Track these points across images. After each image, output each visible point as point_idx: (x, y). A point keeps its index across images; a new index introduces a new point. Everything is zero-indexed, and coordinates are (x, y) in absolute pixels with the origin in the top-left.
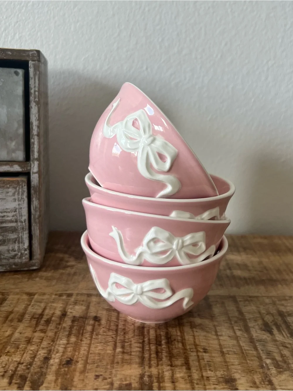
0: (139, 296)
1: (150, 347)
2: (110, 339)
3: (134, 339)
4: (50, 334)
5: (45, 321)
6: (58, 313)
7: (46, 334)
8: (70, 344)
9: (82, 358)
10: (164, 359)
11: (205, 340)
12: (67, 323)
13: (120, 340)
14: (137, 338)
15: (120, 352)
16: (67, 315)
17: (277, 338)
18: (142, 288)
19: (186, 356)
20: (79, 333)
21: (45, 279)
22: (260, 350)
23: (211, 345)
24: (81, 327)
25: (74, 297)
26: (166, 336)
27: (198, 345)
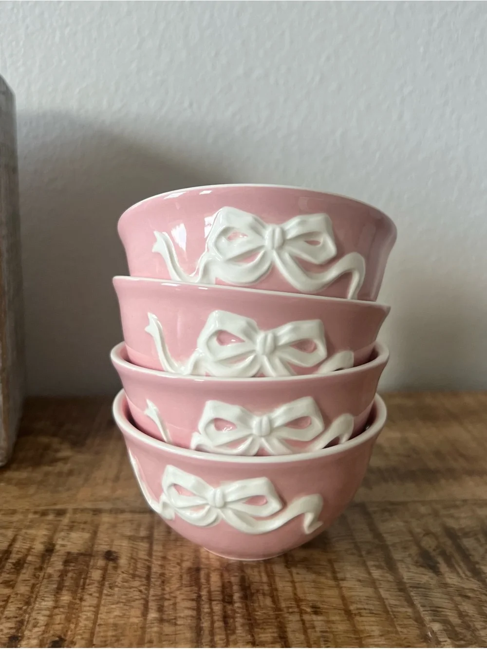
0: (219, 511)
1: (211, 608)
2: (136, 594)
3: (180, 594)
4: (23, 589)
5: (14, 564)
6: (39, 547)
7: (16, 589)
8: (59, 608)
9: (81, 635)
10: (240, 631)
11: (313, 590)
12: (56, 565)
13: (153, 596)
14: (187, 591)
15: (156, 619)
16: (55, 551)
17: (449, 581)
18: (224, 496)
19: (280, 622)
20: (77, 586)
21: (16, 485)
22: (419, 606)
23: (326, 600)
24: (80, 573)
25: (68, 515)
26: (241, 585)
27: (302, 600)
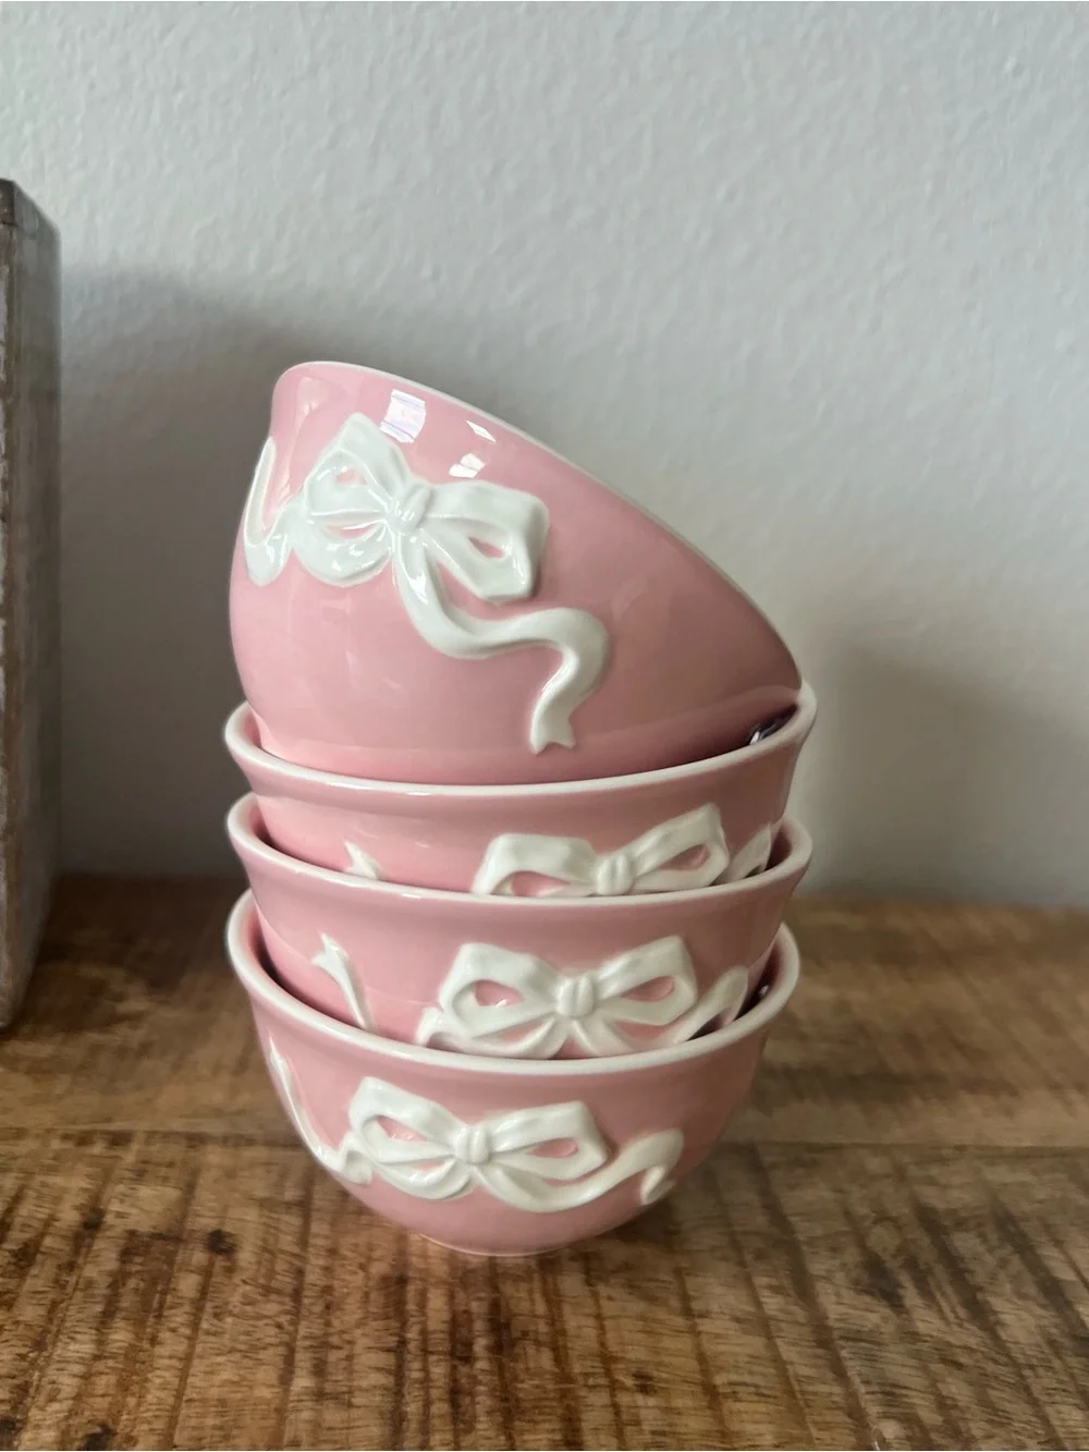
1: (425, 1369)
2: (269, 1334)
3: (364, 1335)
4: (30, 1312)
5: (14, 1254)
6: (69, 1217)
7: (15, 1311)
8: (105, 1357)
9: (149, 1423)
10: (483, 1424)
11: (641, 1336)
12: (104, 1258)
13: (306, 1338)
14: (377, 1330)
15: (306, 1390)
16: (103, 1227)
19: (568, 1407)
20: (147, 1309)
21: (29, 1072)
22: (857, 1381)
23: (667, 1360)
24: (154, 1282)
25: (135, 1147)
26: (489, 1320)
27: (615, 1359)
